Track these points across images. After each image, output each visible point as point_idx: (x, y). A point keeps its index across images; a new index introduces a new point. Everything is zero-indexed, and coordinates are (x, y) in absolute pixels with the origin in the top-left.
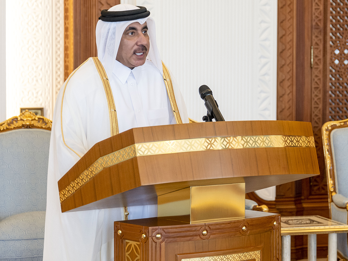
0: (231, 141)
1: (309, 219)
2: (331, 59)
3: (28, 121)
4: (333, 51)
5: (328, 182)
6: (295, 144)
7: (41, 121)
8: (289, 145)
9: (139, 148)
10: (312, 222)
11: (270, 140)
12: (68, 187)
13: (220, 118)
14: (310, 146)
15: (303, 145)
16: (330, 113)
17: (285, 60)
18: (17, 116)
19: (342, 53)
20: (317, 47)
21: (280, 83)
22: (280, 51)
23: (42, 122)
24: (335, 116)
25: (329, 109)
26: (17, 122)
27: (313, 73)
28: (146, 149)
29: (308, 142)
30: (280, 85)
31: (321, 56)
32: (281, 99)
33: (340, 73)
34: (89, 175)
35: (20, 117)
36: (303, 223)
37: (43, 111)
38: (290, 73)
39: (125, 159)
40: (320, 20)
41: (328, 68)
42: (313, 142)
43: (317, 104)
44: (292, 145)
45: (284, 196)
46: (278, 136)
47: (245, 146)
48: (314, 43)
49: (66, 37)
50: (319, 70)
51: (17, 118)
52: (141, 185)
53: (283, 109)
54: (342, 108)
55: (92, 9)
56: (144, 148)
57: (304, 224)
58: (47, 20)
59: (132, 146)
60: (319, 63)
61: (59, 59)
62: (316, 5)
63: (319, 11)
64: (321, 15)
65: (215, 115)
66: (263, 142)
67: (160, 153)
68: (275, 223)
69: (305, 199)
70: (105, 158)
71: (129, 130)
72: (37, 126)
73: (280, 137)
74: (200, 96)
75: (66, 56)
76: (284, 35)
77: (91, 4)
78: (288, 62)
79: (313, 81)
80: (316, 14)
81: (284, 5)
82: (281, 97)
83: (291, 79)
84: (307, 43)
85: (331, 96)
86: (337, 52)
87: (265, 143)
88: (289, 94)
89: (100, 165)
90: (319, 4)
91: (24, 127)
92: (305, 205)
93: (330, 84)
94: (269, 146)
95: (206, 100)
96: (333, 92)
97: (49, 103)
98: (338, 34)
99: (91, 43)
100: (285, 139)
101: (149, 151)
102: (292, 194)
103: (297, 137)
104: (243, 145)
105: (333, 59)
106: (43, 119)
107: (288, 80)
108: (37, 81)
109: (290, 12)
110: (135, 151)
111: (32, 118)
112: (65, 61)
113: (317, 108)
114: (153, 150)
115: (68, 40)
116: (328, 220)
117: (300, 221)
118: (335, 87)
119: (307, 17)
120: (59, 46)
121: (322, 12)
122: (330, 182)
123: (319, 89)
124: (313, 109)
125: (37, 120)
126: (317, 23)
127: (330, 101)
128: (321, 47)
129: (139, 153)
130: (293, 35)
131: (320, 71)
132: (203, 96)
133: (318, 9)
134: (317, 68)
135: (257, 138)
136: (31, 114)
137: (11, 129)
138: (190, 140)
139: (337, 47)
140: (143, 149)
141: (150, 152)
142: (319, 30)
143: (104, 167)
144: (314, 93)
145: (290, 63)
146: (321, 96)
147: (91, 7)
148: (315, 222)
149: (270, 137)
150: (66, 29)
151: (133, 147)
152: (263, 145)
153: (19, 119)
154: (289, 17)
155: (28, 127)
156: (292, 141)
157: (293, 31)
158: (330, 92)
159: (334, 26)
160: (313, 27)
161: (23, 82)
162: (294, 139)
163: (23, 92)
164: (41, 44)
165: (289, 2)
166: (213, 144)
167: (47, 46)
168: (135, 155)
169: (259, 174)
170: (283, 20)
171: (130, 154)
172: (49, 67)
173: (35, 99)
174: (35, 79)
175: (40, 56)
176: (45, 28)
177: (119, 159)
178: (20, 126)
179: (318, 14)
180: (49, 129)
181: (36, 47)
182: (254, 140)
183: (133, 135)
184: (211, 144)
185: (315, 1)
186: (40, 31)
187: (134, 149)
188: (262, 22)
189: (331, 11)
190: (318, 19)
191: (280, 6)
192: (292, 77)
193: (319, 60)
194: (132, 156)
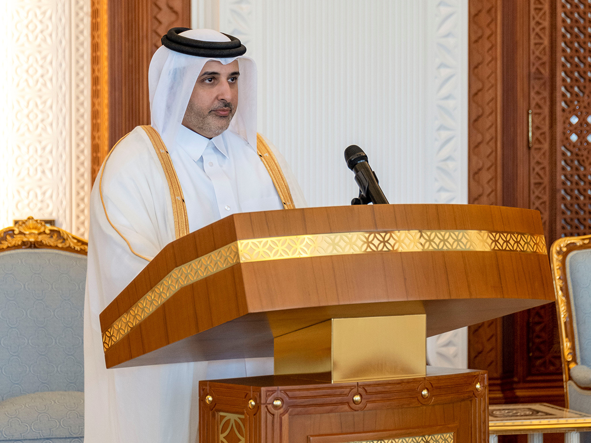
0: (402, 238)
1: (530, 409)
2: (564, 133)
3: (33, 235)
4: (568, 118)
5: (563, 345)
6: (513, 247)
7: (55, 236)
8: (502, 248)
10: (535, 413)
11: (469, 238)
12: (117, 323)
13: (382, 202)
14: (537, 251)
15: (527, 249)
16: (563, 228)
17: (482, 134)
18: (13, 227)
19: (583, 122)
20: (538, 111)
21: (473, 174)
22: (474, 117)
23: (57, 237)
25: (560, 222)
26: (14, 237)
27: (531, 157)
29: (535, 244)
30: (474, 179)
31: (546, 128)
33: (581, 158)
34: (156, 300)
35: (18, 229)
36: (519, 414)
38: (492, 157)
39: (219, 269)
40: (543, 64)
41: (558, 148)
42: (544, 245)
44: (508, 249)
46: (483, 231)
47: (426, 247)
48: (533, 104)
49: (95, 94)
50: (542, 151)
51: (13, 231)
52: (248, 311)
54: (585, 219)
55: (141, 45)
57: (522, 416)
58: (61, 65)
59: (232, 245)
60: (542, 140)
61: (82, 134)
62: (537, 37)
63: (542, 47)
64: (545, 54)
65: (372, 197)
66: (458, 241)
68: (478, 386)
69: (518, 382)
70: (184, 268)
71: (227, 217)
72: (48, 244)
73: (485, 234)
74: (346, 164)
75: (95, 127)
76: (480, 90)
78: (488, 137)
79: (531, 171)
80: (537, 53)
81: (480, 37)
82: (476, 199)
83: (493, 168)
84: (522, 103)
85: (564, 198)
86: (574, 120)
88: (489, 195)
89: (175, 281)
90: (542, 35)
91: (25, 245)
92: (519, 393)
93: (563, 178)
94: (467, 248)
95: (357, 171)
96: (569, 191)
97: (65, 211)
98: (576, 89)
99: (139, 103)
100: (495, 238)
102: (496, 372)
103: (516, 235)
104: (423, 246)
105: (568, 132)
106: (58, 232)
107: (489, 169)
108: (43, 172)
109: (491, 49)
110: (237, 254)
112: (94, 136)
115: (99, 100)
116: (563, 410)
117: (515, 412)
118: (571, 182)
119: (521, 58)
120: (82, 110)
121: (547, 49)
122: (565, 345)
123: (543, 186)
125: (48, 234)
126: (537, 69)
127: (563, 207)
128: (546, 110)
129: (245, 257)
130: (496, 88)
131: (544, 154)
132: (352, 165)
133: (541, 44)
134: (540, 149)
135: (448, 234)
136: (38, 223)
137: (3, 249)
138: (332, 236)
139: (574, 112)
142: (542, 81)
143: (183, 284)
144: (534, 193)
145: (491, 139)
146: (546, 198)
147: (139, 39)
148: (540, 414)
149: (470, 234)
150: (95, 81)
151: (234, 246)
152: (457, 246)
153: (17, 232)
154: (488, 58)
155: (33, 246)
156: (507, 242)
157: (496, 83)
158: (563, 192)
159: (569, 74)
160: (532, 74)
161: (19, 174)
162: (511, 239)
163: (19, 192)
164: (51, 107)
165: (488, 32)
166: (371, 242)
167: (61, 110)
168: (238, 261)
169: (450, 295)
170: (479, 64)
171: (229, 258)
172: (65, 148)
173: (39, 205)
174: (40, 169)
175: (49, 129)
176: (57, 79)
177: (208, 269)
178: (19, 245)
179: (540, 53)
180: (69, 249)
181: (42, 112)
182: (441, 238)
183: (234, 225)
184: (369, 243)
185: (534, 29)
186: (49, 84)
187: (236, 251)
188: (442, 65)
189: (563, 48)
190: (540, 62)
191: (474, 38)
192: (495, 164)
193: (543, 134)
194: (232, 262)
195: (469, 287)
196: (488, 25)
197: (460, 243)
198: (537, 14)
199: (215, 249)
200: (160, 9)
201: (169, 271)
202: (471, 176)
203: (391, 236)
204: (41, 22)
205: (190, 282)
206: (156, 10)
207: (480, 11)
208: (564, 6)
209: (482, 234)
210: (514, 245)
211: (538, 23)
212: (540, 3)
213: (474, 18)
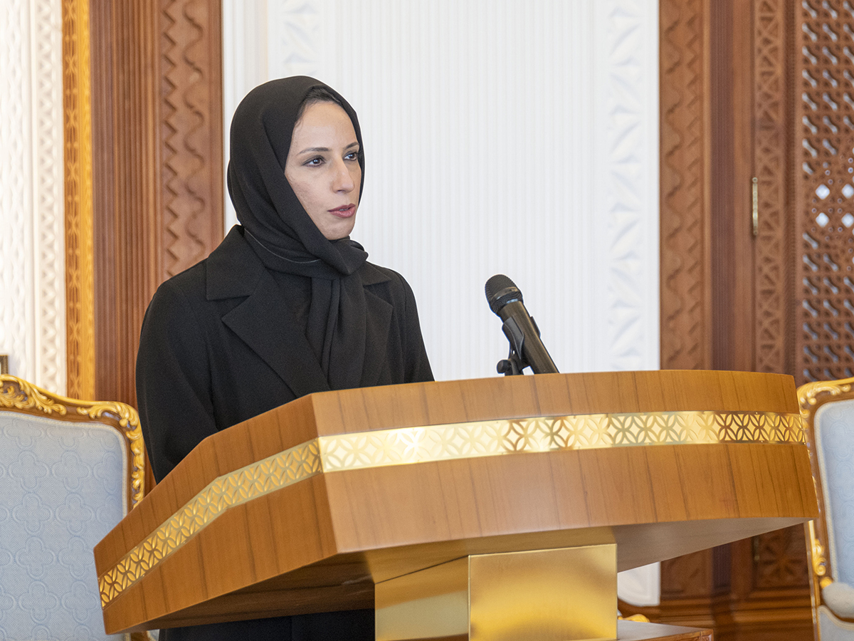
0: (579, 428)
2: (807, 213)
4: (813, 189)
5: (811, 550)
6: (753, 436)
7: (12, 390)
8: (737, 438)
9: (329, 450)
11: (684, 425)
12: (123, 562)
14: (791, 440)
15: (774, 437)
16: (806, 360)
17: (682, 216)
19: (836, 195)
20: (767, 178)
21: (668, 279)
22: (667, 191)
23: (15, 391)
24: (819, 370)
27: (757, 250)
28: (350, 452)
29: (787, 429)
30: (669, 286)
31: (779, 205)
32: (671, 324)
33: (833, 252)
34: (186, 528)
38: (697, 252)
39: (289, 481)
40: (775, 105)
41: (798, 237)
42: (800, 430)
43: (771, 337)
44: (745, 439)
45: (682, 591)
47: (617, 441)
48: (759, 167)
49: (70, 155)
50: (774, 241)
52: (336, 551)
53: (678, 353)
54: (839, 347)
55: (143, 79)
56: (345, 448)
59: (309, 444)
60: (773, 224)
61: (50, 218)
62: (765, 63)
63: (772, 78)
65: (531, 358)
66: (668, 429)
67: (388, 462)
69: (738, 601)
70: (232, 478)
73: (709, 416)
75: (71, 208)
76: (676, 147)
78: (690, 220)
79: (757, 271)
80: (765, 88)
81: (677, 64)
82: (671, 318)
83: (698, 268)
84: (741, 166)
85: (807, 314)
86: (823, 192)
87: (671, 432)
88: (692, 310)
89: (216, 498)
90: (772, 60)
92: (740, 618)
93: (805, 282)
94: (682, 439)
95: (505, 318)
96: (814, 303)
97: (24, 342)
98: (826, 144)
99: (141, 171)
100: (725, 422)
101: (357, 457)
102: (703, 586)
103: (758, 417)
104: (614, 439)
105: (813, 211)
106: (16, 384)
107: (691, 270)
109: (693, 82)
110: (317, 457)
112: (69, 223)
113: (771, 347)
114: (366, 454)
115: (77, 164)
118: (819, 290)
119: (740, 97)
120: (49, 181)
121: (781, 83)
122: (814, 549)
123: (774, 296)
124: (759, 352)
126: (766, 113)
127: (806, 328)
128: (779, 177)
129: (331, 464)
130: (702, 145)
131: (777, 246)
132: (497, 307)
133: (770, 74)
134: (768, 238)
135: (651, 419)
138: (470, 426)
139: (822, 180)
140: (341, 453)
141: (361, 461)
142: (773, 132)
143: (230, 504)
144: (761, 306)
145: (695, 224)
146: (779, 314)
147: (140, 71)
149: (686, 417)
150: (70, 134)
151: (314, 445)
152: (666, 438)
154: (690, 97)
156: (744, 427)
157: (702, 135)
158: (805, 305)
159: (814, 120)
160: (758, 123)
162: (750, 422)
165: (689, 56)
167: (16, 181)
168: (319, 469)
169: (656, 517)
170: (676, 106)
171: (304, 465)
172: (22, 240)
176: (10, 131)
177: (271, 481)
179: (771, 88)
180: (35, 411)
182: (642, 425)
183: (313, 413)
184: (527, 436)
185: (760, 51)
187: (316, 453)
188: (619, 109)
189: (805, 79)
190: (770, 101)
191: (667, 66)
192: (700, 262)
193: (775, 214)
194: (310, 472)
195: (685, 501)
196: (690, 45)
198: (765, 27)
199: (281, 448)
200: (173, 21)
201: (206, 482)
202: (664, 282)
203: (562, 424)
205: (242, 501)
206: (166, 22)
207: (676, 23)
208: (806, 14)
209: (705, 416)
210: (754, 433)
211: (767, 42)
212: (770, 9)
213: (667, 34)
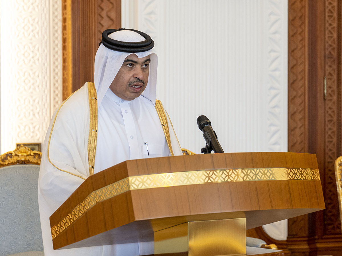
0: (230, 174)
3: (23, 157)
6: (299, 177)
7: (37, 157)
8: (292, 178)
9: (133, 182)
11: (271, 173)
12: (60, 223)
13: (219, 150)
14: (314, 179)
15: (308, 178)
17: (297, 92)
18: (12, 152)
20: (330, 77)
21: (291, 115)
22: (291, 81)
23: (38, 157)
26: (12, 158)
27: (326, 105)
28: (140, 182)
29: (313, 175)
30: (291, 118)
31: (335, 87)
32: (292, 133)
34: (82, 210)
35: (15, 152)
37: (40, 147)
38: (302, 105)
39: (118, 193)
40: (333, 49)
42: (318, 175)
43: (331, 138)
44: (295, 178)
45: (296, 235)
46: (280, 168)
47: (245, 179)
48: (327, 73)
49: (65, 68)
50: (333, 101)
51: (11, 154)
52: (135, 220)
53: (295, 144)
55: (91, 39)
56: (138, 181)
58: (44, 51)
59: (125, 179)
60: (332, 95)
61: (57, 92)
62: (329, 33)
63: (332, 39)
65: (214, 147)
67: (155, 186)
69: (318, 239)
70: (98, 192)
72: (32, 162)
74: (198, 126)
75: (65, 88)
76: (295, 65)
77: (90, 33)
78: (300, 93)
79: (326, 112)
80: (330, 43)
81: (295, 34)
82: (293, 130)
83: (303, 111)
84: (320, 72)
88: (301, 127)
89: (93, 199)
90: (332, 32)
91: (18, 162)
92: (319, 245)
94: (270, 178)
95: (204, 131)
100: (288, 172)
101: (143, 184)
102: (304, 233)
103: (301, 170)
104: (243, 178)
106: (39, 154)
107: (300, 112)
108: (34, 115)
109: (301, 40)
110: (128, 185)
111: (27, 153)
112: (64, 94)
113: (331, 142)
114: (147, 183)
115: (67, 72)
119: (320, 46)
120: (57, 78)
121: (336, 40)
123: (333, 122)
124: (327, 143)
125: (32, 156)
126: (330, 52)
128: (335, 77)
129: (133, 187)
130: (305, 65)
131: (334, 103)
132: (201, 127)
133: (332, 37)
134: (331, 100)
135: (258, 171)
136: (26, 149)
137: (6, 165)
138: (187, 173)
140: (137, 183)
141: (145, 186)
142: (332, 60)
143: (97, 201)
144: (327, 126)
145: (302, 95)
146: (335, 129)
147: (90, 36)
149: (272, 170)
150: (65, 60)
151: (127, 180)
152: (264, 178)
153: (14, 154)
154: (300, 46)
155: (23, 163)
156: (295, 174)
157: (305, 61)
160: (327, 56)
161: (19, 116)
162: (298, 172)
163: (19, 127)
164: (38, 76)
165: (300, 30)
166: (211, 177)
167: (44, 78)
168: (129, 189)
169: (259, 208)
170: (295, 49)
171: (124, 187)
172: (47, 100)
173: (32, 134)
174: (32, 113)
175: (37, 89)
176: (42, 59)
177: (112, 193)
178: (15, 162)
179: (332, 42)
181: (33, 79)
182: (254, 173)
183: (127, 167)
184: (209, 177)
185: (328, 28)
186: (37, 62)
187: (128, 183)
188: (272, 51)
190: (332, 48)
191: (291, 34)
192: (304, 109)
193: (333, 91)
194: (126, 190)
195: (271, 202)
196: (300, 26)
197: (266, 175)
198: (330, 19)
199: (116, 181)
200: (102, 18)
201: (89, 193)
202: (290, 117)
203: (223, 172)
204: (32, 25)
205: (101, 200)
206: (100, 18)
207: (295, 18)
211: (330, 25)
212: (332, 12)
213: (291, 22)
